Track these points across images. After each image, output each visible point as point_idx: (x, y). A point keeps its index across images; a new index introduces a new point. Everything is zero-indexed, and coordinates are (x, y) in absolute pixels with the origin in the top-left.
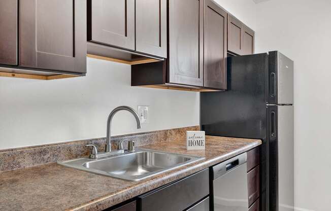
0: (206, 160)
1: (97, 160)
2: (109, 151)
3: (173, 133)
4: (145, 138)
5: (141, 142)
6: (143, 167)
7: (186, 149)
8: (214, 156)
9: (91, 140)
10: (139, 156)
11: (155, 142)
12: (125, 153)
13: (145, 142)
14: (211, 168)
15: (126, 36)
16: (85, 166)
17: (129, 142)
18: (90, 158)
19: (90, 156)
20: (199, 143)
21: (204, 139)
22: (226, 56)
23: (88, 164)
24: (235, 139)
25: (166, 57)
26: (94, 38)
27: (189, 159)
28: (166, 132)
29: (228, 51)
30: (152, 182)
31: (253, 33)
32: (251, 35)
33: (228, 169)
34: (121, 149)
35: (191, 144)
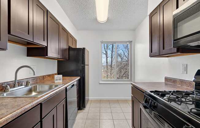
0: (64, 85)
1: (9, 92)
2: (16, 87)
3: (47, 76)
4: (34, 79)
5: (32, 81)
6: (35, 92)
7: (54, 82)
8: (67, 83)
9: (4, 83)
10: (33, 87)
11: (38, 81)
12: (25, 87)
13: (34, 81)
14: (66, 88)
15: (29, 34)
16: (3, 95)
17: (27, 82)
18: (4, 91)
19: (5, 90)
20: (60, 79)
21: (62, 78)
22: (68, 47)
23: (5, 94)
24: (71, 77)
25: (46, 46)
26: (12, 33)
27: (58, 86)
28: (43, 77)
29: (69, 46)
30: (47, 96)
31: (76, 40)
32: (76, 41)
33: (71, 87)
34: (23, 85)
35: (57, 80)
